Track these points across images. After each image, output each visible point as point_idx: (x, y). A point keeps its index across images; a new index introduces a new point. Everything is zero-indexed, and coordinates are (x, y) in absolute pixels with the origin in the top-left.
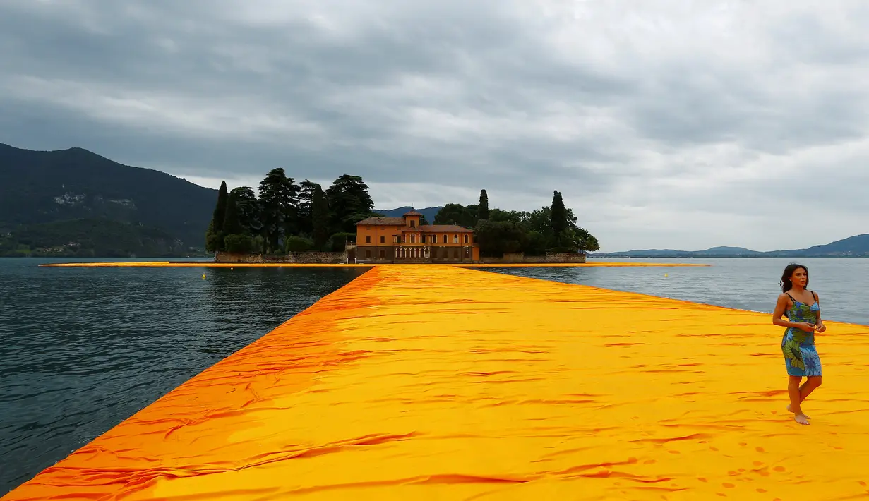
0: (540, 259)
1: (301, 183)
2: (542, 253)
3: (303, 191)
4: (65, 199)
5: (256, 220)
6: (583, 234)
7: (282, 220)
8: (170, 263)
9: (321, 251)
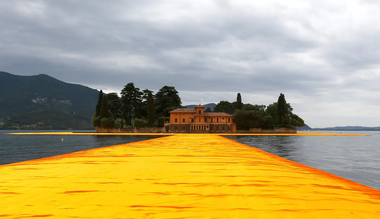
0: (270, 131)
1: (143, 91)
2: (272, 128)
3: (145, 95)
4: (37, 100)
5: (119, 110)
6: (296, 117)
7: (133, 111)
8: (73, 132)
9: (152, 127)
